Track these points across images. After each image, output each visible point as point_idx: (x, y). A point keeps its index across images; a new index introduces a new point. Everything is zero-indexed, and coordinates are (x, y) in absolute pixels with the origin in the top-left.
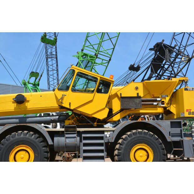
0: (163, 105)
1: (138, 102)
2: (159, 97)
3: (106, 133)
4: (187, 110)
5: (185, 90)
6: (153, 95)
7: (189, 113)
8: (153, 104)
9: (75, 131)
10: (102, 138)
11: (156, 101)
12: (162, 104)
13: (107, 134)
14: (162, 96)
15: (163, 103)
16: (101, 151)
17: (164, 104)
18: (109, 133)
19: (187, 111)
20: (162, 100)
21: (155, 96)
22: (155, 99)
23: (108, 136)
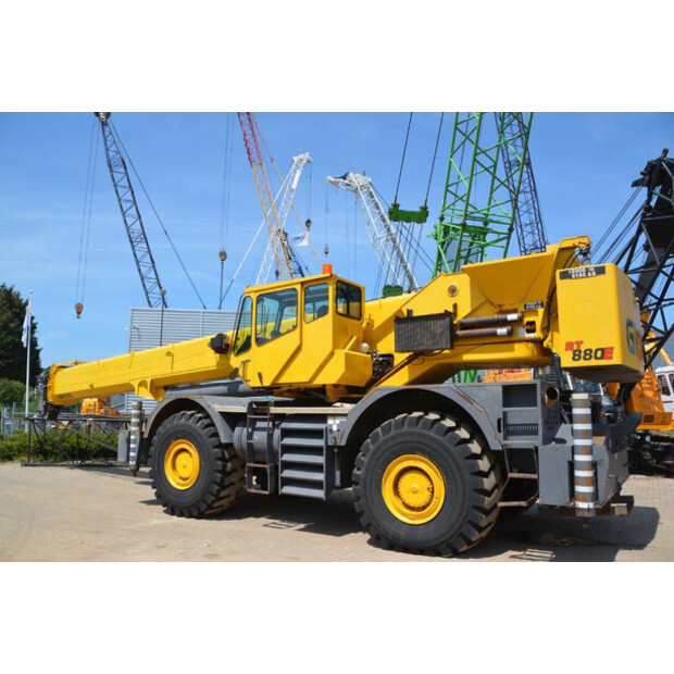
0: (532, 335)
1: (439, 331)
2: (515, 311)
3: (330, 421)
4: (569, 346)
5: (561, 278)
6: (500, 306)
7: (576, 356)
8: (495, 334)
9: (266, 414)
10: (317, 434)
11: (504, 323)
12: (528, 331)
13: (333, 424)
14: (525, 306)
15: (531, 327)
16: (316, 468)
17: (534, 331)
18: (338, 421)
19: (567, 350)
20: (527, 319)
21: (504, 308)
22: (501, 317)
23: (335, 428)
